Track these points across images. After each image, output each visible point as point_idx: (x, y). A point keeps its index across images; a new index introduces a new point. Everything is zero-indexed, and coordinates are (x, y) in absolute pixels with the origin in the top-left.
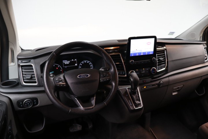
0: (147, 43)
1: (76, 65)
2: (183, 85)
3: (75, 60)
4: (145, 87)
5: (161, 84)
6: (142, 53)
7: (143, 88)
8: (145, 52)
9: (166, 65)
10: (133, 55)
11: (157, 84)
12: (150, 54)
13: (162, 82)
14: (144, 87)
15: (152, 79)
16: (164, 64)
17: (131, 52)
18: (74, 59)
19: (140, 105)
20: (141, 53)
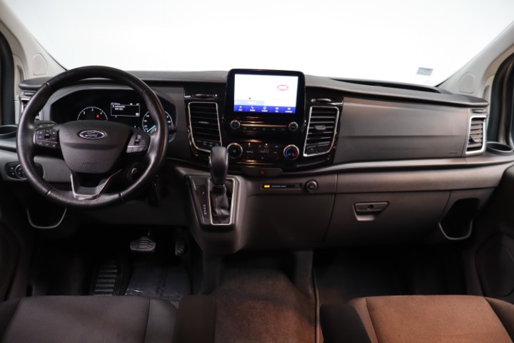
0: (278, 87)
1: (137, 114)
2: (388, 203)
3: (137, 104)
4: (268, 186)
5: (312, 187)
6: (265, 108)
7: (263, 187)
8: (274, 108)
9: (332, 145)
10: (241, 110)
11: (301, 185)
12: (287, 112)
13: (314, 183)
14: (266, 186)
15: (284, 171)
16: (329, 142)
17: (236, 103)
18: (134, 103)
19: (227, 220)
20: (261, 107)
